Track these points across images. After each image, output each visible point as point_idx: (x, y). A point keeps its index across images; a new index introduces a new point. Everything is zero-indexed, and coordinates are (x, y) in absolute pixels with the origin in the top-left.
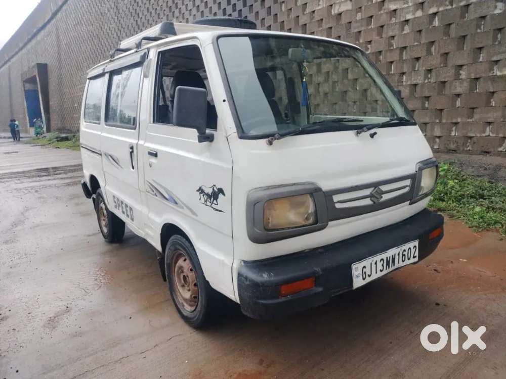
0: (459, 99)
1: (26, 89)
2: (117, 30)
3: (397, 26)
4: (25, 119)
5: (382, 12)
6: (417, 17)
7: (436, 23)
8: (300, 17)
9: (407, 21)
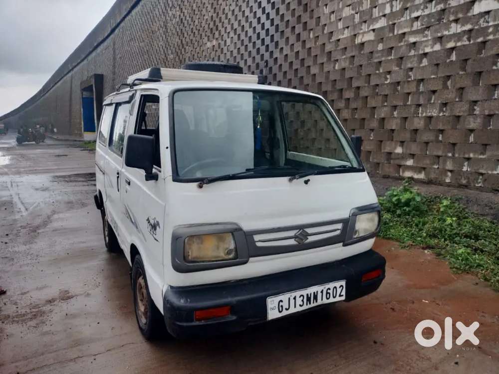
0: (472, 135)
1: (84, 96)
2: (164, 48)
3: (416, 59)
4: (81, 124)
5: (402, 44)
6: (435, 51)
7: (454, 57)
8: (326, 45)
9: (425, 54)
